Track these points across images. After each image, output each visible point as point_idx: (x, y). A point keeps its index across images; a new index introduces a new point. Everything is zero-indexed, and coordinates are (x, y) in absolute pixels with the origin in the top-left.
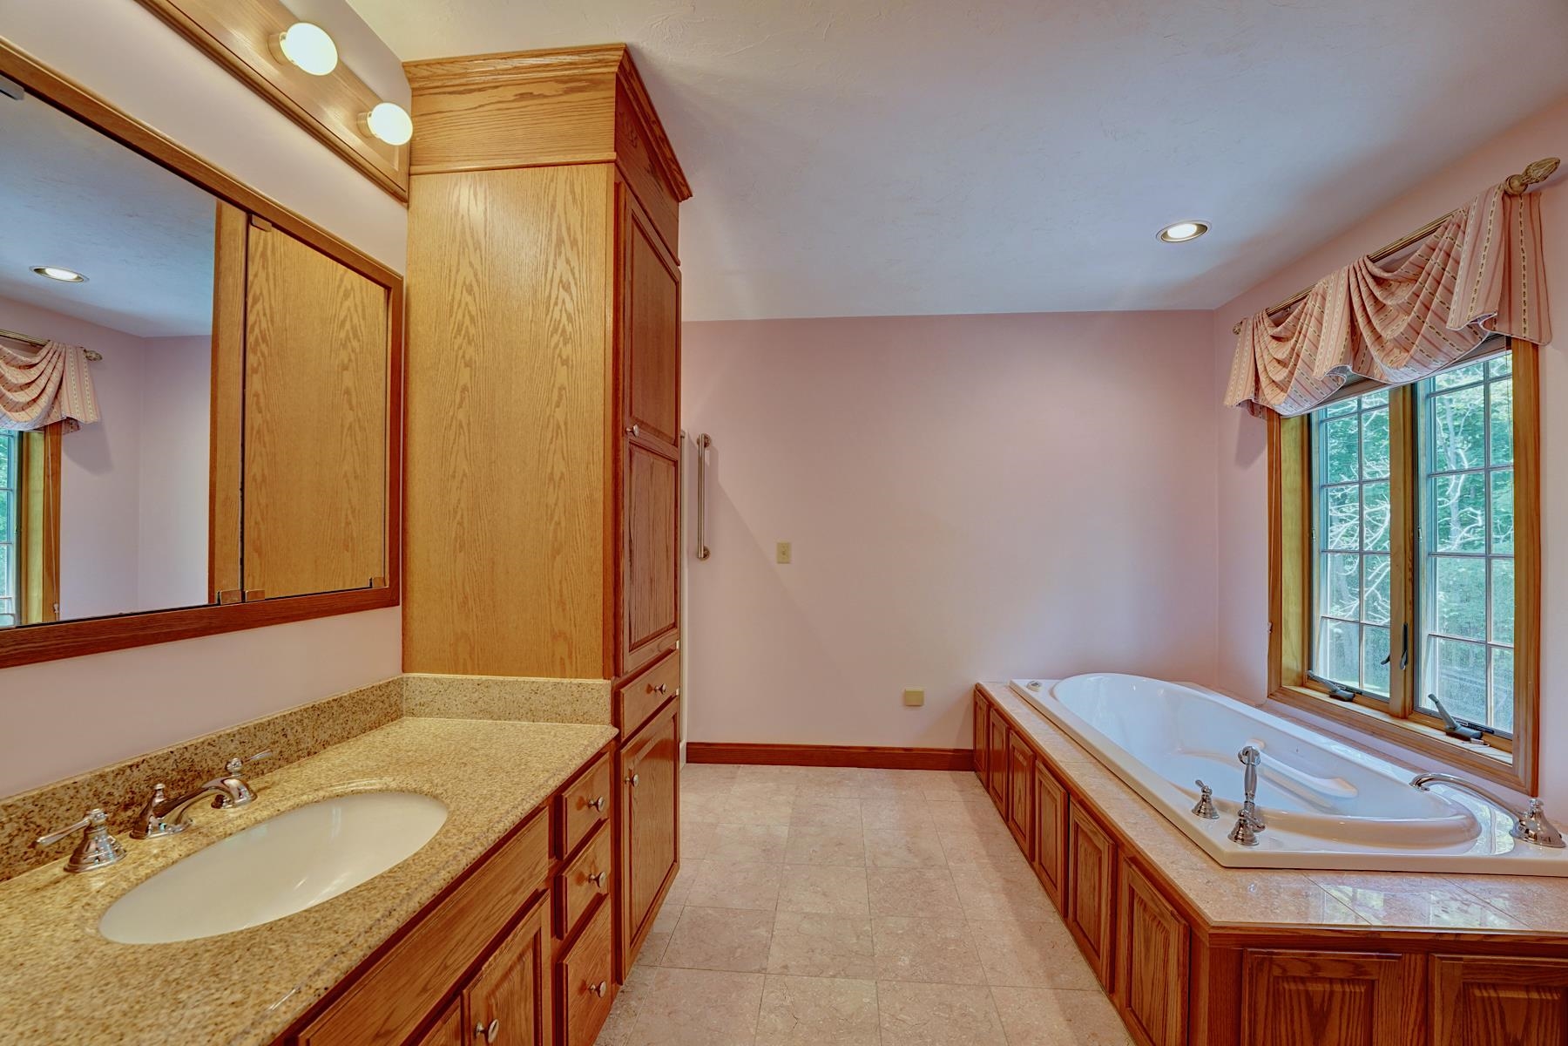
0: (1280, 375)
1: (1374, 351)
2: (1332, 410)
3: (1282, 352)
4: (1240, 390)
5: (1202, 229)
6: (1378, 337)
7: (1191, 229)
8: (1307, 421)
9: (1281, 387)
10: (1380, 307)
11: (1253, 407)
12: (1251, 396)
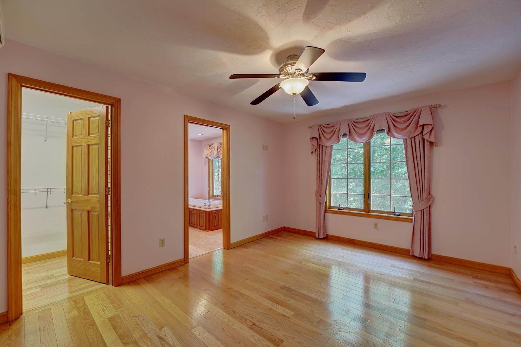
0: (210, 154)
1: (219, 154)
2: (215, 159)
3: (210, 150)
4: (205, 155)
5: (202, 135)
6: (220, 153)
7: (201, 134)
8: (213, 160)
9: (210, 156)
10: (220, 149)
11: (206, 157)
12: (206, 156)
